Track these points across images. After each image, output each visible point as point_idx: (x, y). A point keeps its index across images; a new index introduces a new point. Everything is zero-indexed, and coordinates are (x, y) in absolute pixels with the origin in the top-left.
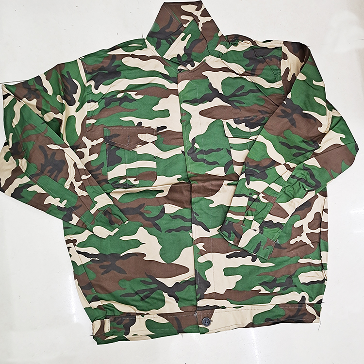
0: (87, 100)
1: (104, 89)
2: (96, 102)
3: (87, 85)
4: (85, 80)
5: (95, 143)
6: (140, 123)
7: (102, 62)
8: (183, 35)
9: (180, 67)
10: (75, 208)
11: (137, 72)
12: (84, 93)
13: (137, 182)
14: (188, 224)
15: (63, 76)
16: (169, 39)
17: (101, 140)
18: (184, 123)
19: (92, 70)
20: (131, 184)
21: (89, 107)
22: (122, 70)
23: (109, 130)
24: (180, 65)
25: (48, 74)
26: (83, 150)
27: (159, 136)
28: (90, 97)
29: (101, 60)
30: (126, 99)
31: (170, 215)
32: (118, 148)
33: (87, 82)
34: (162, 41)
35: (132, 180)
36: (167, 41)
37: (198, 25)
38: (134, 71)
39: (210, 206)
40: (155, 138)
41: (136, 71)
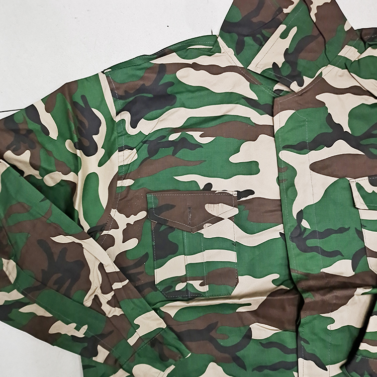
0: (117, 146)
1: (146, 127)
2: (132, 149)
3: (117, 119)
4: (113, 111)
5: (132, 219)
6: (209, 186)
7: (142, 78)
8: (282, 28)
9: (278, 87)
10: (102, 336)
11: (202, 95)
12: (112, 133)
13: (205, 289)
14: (291, 358)
15: (74, 104)
16: (258, 36)
17: (142, 215)
18: (284, 185)
19: (126, 92)
20: (195, 292)
21: (121, 159)
22: (177, 93)
23: (155, 198)
24: (277, 82)
25: (49, 101)
26: (112, 232)
27: (242, 207)
28: (123, 141)
29: (140, 73)
30: (185, 143)
31: (260, 342)
32: (172, 229)
33: (117, 114)
34: (246, 38)
35: (196, 284)
36: (256, 40)
37: (309, 10)
38: (197, 94)
39: (329, 327)
40: (235, 211)
41: (203, 93)
